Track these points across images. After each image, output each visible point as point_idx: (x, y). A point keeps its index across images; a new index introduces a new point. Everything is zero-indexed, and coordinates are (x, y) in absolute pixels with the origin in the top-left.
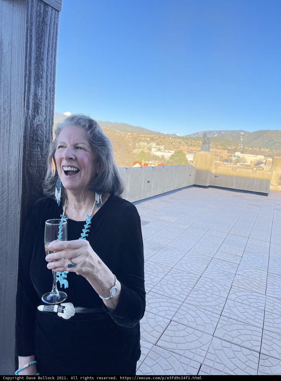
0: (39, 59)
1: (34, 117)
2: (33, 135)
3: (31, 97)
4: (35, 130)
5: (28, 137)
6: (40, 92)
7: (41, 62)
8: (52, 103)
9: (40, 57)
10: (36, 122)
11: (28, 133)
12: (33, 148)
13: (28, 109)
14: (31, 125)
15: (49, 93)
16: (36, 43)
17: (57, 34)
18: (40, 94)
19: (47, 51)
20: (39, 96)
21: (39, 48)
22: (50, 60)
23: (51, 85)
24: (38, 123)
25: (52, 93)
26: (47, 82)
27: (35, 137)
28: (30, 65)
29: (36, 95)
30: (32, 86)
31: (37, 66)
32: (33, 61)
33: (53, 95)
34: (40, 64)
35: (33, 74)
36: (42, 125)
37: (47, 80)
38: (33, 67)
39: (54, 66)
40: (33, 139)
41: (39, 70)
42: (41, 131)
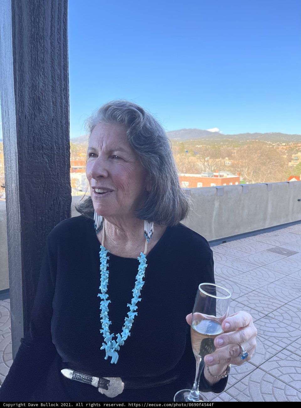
0: (37, 38)
1: (34, 116)
2: (34, 141)
4: (36, 134)
5: (25, 144)
6: (41, 81)
7: (41, 40)
8: (63, 97)
9: (37, 34)
10: (37, 122)
11: (25, 138)
12: (36, 158)
13: (22, 106)
14: (29, 127)
15: (58, 83)
16: (31, 16)
18: (41, 84)
19: (50, 25)
20: (40, 88)
21: (36, 23)
22: (56, 37)
23: (61, 72)
24: (42, 125)
25: (63, 83)
27: (37, 144)
28: (21, 47)
31: (34, 46)
34: (38, 43)
36: (48, 127)
37: (52, 65)
38: (26, 49)
40: (34, 147)
41: (37, 52)
42: (48, 135)
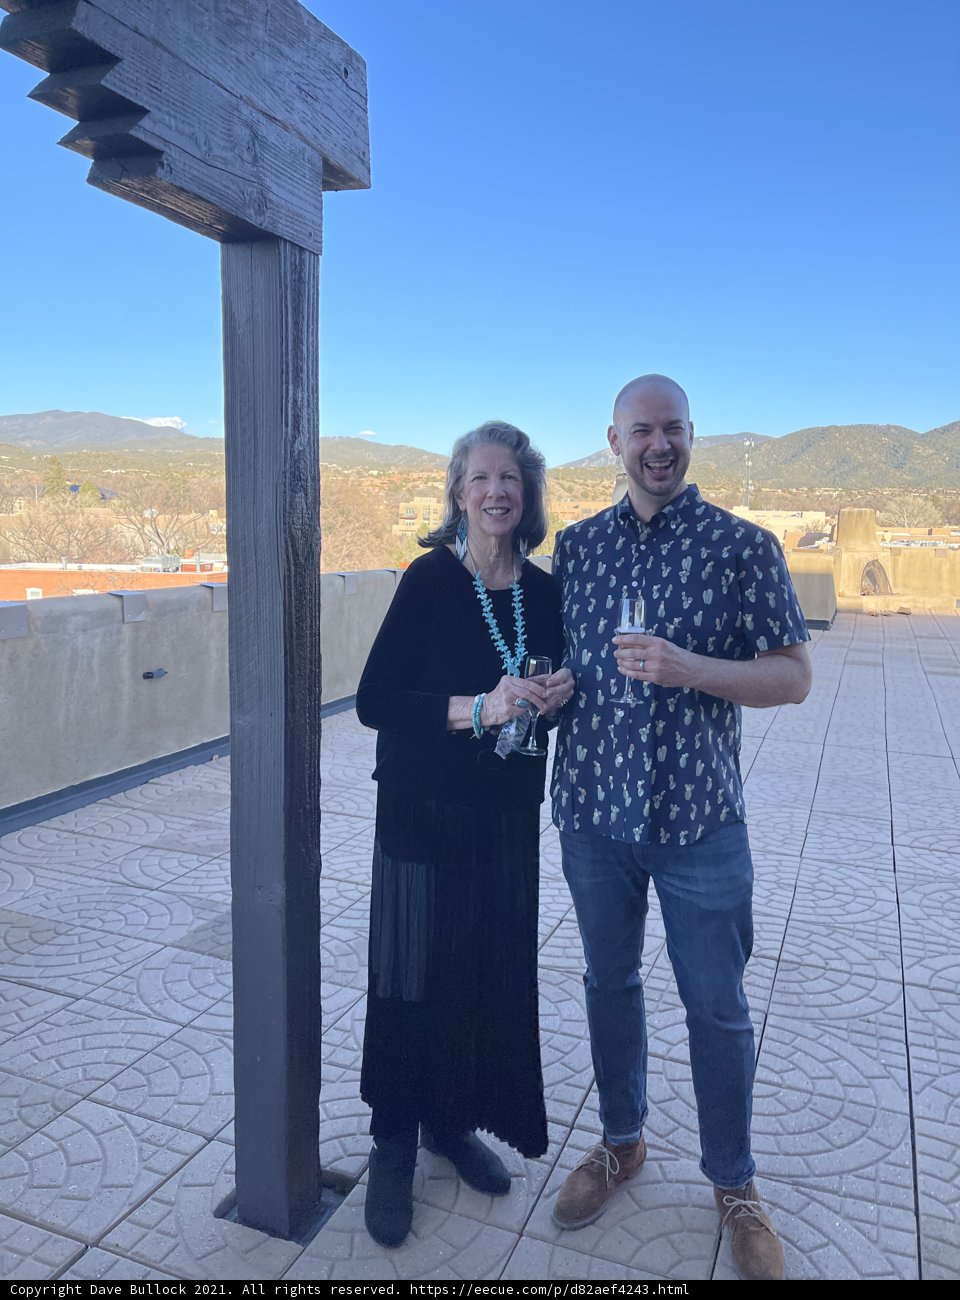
0: (298, 341)
1: (294, 437)
2: (295, 470)
3: (290, 405)
4: (296, 461)
5: (288, 475)
6: (300, 395)
7: (300, 345)
8: (315, 412)
9: (298, 338)
10: (298, 447)
11: (288, 466)
12: (296, 493)
13: (287, 426)
14: (291, 451)
15: (311, 396)
16: (293, 317)
17: (318, 294)
18: (300, 398)
19: (307, 325)
20: (299, 404)
21: (296, 323)
22: (311, 339)
24: (301, 449)
25: (315, 395)
26: (308, 377)
27: (297, 473)
28: (287, 355)
29: (295, 401)
30: (291, 388)
31: (295, 353)
32: (290, 348)
33: (317, 399)
34: (299, 349)
35: (291, 368)
36: (304, 451)
38: (290, 357)
39: (317, 349)
41: (298, 359)
42: (304, 461)
